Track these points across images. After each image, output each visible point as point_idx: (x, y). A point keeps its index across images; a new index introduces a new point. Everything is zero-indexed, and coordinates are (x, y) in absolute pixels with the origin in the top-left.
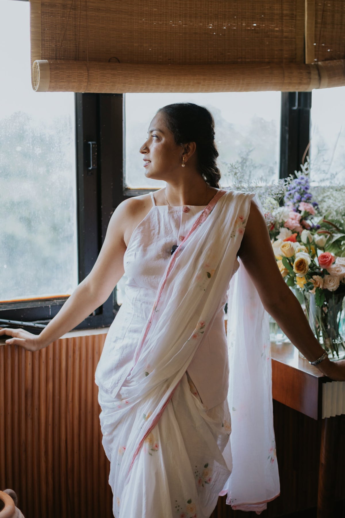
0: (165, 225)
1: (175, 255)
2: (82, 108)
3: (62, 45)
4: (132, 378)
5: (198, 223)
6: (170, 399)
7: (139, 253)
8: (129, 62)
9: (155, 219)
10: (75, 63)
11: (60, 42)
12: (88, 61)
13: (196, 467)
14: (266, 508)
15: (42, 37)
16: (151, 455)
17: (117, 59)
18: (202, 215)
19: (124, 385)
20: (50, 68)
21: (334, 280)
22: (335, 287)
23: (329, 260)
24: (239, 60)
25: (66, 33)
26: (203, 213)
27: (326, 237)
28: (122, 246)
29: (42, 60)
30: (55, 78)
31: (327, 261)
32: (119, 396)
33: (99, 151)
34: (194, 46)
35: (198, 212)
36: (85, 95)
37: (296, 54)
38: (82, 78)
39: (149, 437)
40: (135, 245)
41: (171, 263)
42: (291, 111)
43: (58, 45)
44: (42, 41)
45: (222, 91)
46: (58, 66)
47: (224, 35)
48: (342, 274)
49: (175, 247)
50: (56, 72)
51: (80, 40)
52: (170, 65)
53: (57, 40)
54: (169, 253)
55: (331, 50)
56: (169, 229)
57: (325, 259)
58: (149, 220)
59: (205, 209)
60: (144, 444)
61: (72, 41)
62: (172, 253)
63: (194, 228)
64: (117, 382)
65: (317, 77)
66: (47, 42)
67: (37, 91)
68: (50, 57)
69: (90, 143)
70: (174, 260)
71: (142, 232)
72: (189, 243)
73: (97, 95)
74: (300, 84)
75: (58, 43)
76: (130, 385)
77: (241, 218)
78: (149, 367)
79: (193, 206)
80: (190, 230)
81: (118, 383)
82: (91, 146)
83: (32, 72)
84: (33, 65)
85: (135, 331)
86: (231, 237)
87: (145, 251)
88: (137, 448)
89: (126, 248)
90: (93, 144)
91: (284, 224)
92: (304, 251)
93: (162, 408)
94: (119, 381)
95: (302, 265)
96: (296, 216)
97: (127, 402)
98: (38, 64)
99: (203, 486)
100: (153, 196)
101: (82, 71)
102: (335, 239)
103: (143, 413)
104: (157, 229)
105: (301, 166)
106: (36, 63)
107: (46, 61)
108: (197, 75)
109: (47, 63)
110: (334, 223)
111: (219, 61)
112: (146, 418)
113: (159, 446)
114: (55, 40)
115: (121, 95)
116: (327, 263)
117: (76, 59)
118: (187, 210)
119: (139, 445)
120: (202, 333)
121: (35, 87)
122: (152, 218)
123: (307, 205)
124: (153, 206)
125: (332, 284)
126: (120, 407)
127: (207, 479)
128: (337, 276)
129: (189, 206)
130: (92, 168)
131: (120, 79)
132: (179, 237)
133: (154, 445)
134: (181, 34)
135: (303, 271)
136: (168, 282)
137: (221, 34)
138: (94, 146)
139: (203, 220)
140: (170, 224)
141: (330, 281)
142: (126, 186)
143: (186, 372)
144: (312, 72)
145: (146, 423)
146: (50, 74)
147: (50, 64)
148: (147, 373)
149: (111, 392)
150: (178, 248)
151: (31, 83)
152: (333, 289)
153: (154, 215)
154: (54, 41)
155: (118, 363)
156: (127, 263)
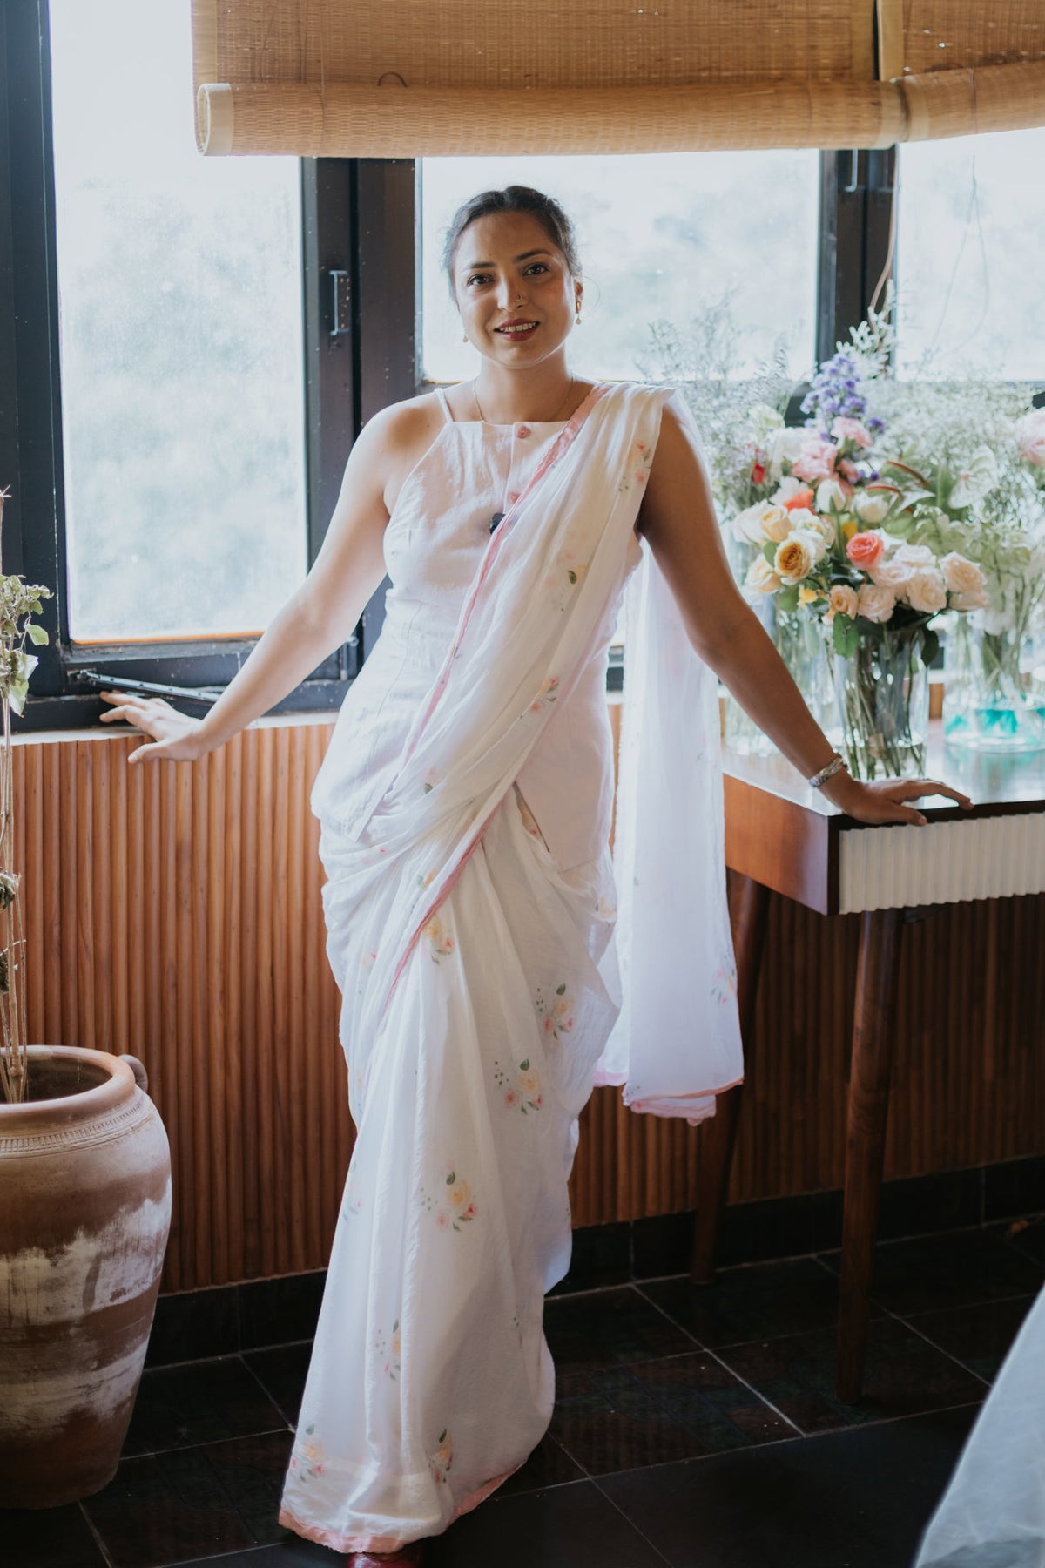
0: (476, 469)
1: (498, 533)
2: (316, 191)
3: (267, 47)
4: (395, 797)
5: (550, 459)
6: (479, 841)
7: (419, 531)
8: (427, 82)
9: (454, 451)
10: (293, 88)
11: (262, 39)
12: (323, 82)
13: (539, 990)
14: (712, 1112)
15: (218, 30)
16: (437, 962)
17: (399, 77)
18: (557, 444)
19: (377, 812)
20: (235, 103)
21: (882, 596)
22: (881, 612)
23: (872, 549)
24: (704, 74)
25: (275, 19)
26: (559, 438)
27: (888, 499)
28: (380, 514)
29: (219, 82)
30: (246, 125)
31: (867, 553)
32: (365, 837)
33: (355, 293)
34: (589, 42)
35: (549, 435)
36: (323, 163)
37: (851, 57)
38: (310, 123)
39: (431, 924)
40: (408, 514)
41: (490, 553)
42: (842, 196)
43: (257, 48)
44: (219, 38)
45: (654, 150)
46: (252, 96)
47: (665, 15)
48: (901, 584)
49: (497, 518)
50: (248, 110)
51: (309, 35)
52: (528, 88)
53: (254, 36)
54: (484, 530)
55: (949, 44)
56: (484, 477)
57: (863, 547)
58: (440, 452)
59: (563, 427)
60: (421, 940)
61: (290, 37)
62: (492, 531)
63: (540, 475)
64: (362, 806)
65: (898, 113)
66: (231, 40)
67: (205, 155)
68: (239, 75)
69: (334, 273)
70: (496, 544)
71: (424, 483)
72: (529, 507)
73: (353, 163)
74: (853, 130)
75: (256, 43)
76: (390, 811)
77: (642, 447)
78: (432, 772)
79: (538, 423)
80: (534, 475)
81: (364, 808)
82: (336, 280)
83: (196, 111)
84: (199, 93)
85: (406, 695)
86: (620, 490)
87: (431, 526)
88: (405, 947)
89: (389, 517)
90: (339, 277)
91: (792, 467)
92: (814, 528)
93: (462, 860)
94: (366, 803)
95: (795, 557)
96: (823, 450)
97: (383, 851)
98: (207, 94)
99: (555, 1035)
100: (443, 397)
101: (310, 109)
102: (906, 504)
103: (417, 873)
104: (458, 476)
105: (852, 329)
106: (204, 91)
107: (226, 86)
108: (589, 113)
109: (228, 91)
110: (917, 469)
111: (653, 76)
112: (423, 883)
113: (453, 943)
114: (250, 35)
115: (411, 162)
116: (866, 556)
117: (301, 78)
118: (524, 434)
119: (410, 943)
120: (553, 700)
121: (203, 144)
122: (446, 451)
123: (850, 425)
124: (446, 422)
125: (875, 605)
126: (367, 862)
127: (564, 1021)
128: (889, 588)
129: (528, 425)
130: (338, 333)
131: (401, 125)
132: (508, 496)
133: (444, 942)
134: (556, 15)
135: (795, 571)
136: (484, 591)
137: (657, 13)
138: (342, 280)
139: (560, 454)
140: (487, 465)
141: (873, 598)
142: (424, 375)
143: (515, 785)
144: (885, 102)
145: (425, 894)
146: (236, 115)
147: (234, 92)
148: (429, 785)
149: (350, 829)
150: (504, 519)
151: (194, 136)
152: (878, 618)
153: (449, 444)
154: (248, 37)
155: (366, 765)
156: (393, 553)
